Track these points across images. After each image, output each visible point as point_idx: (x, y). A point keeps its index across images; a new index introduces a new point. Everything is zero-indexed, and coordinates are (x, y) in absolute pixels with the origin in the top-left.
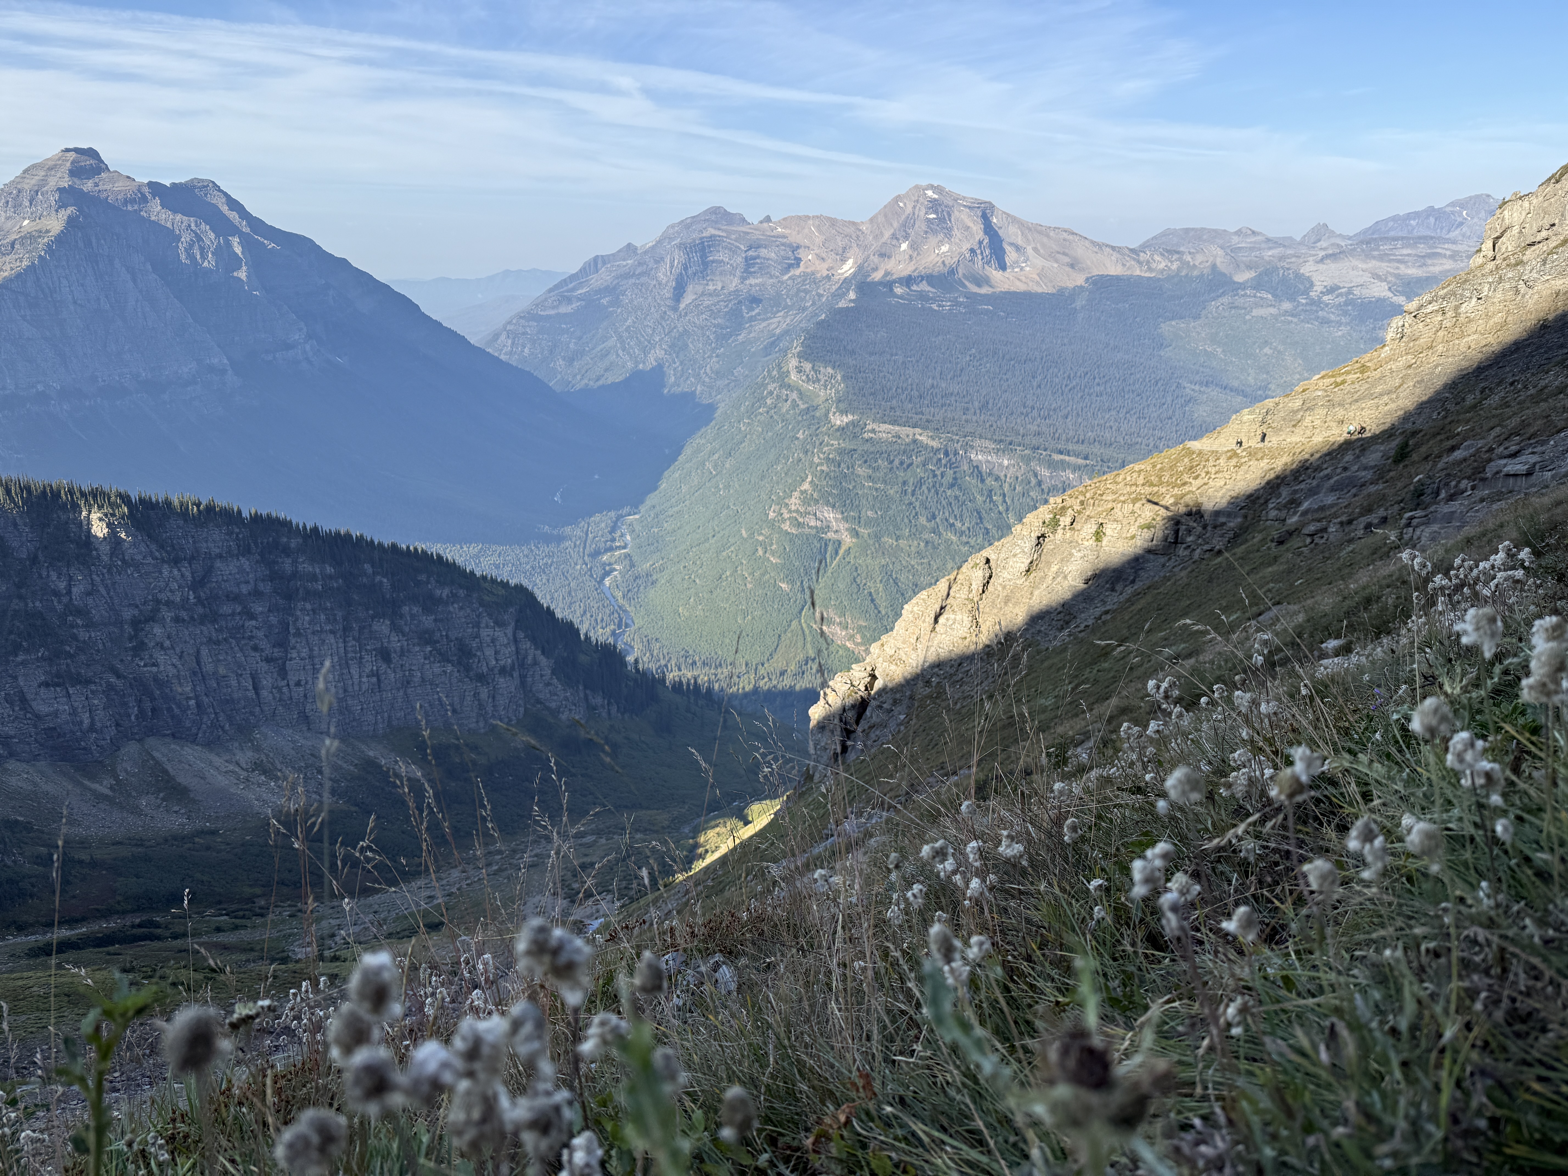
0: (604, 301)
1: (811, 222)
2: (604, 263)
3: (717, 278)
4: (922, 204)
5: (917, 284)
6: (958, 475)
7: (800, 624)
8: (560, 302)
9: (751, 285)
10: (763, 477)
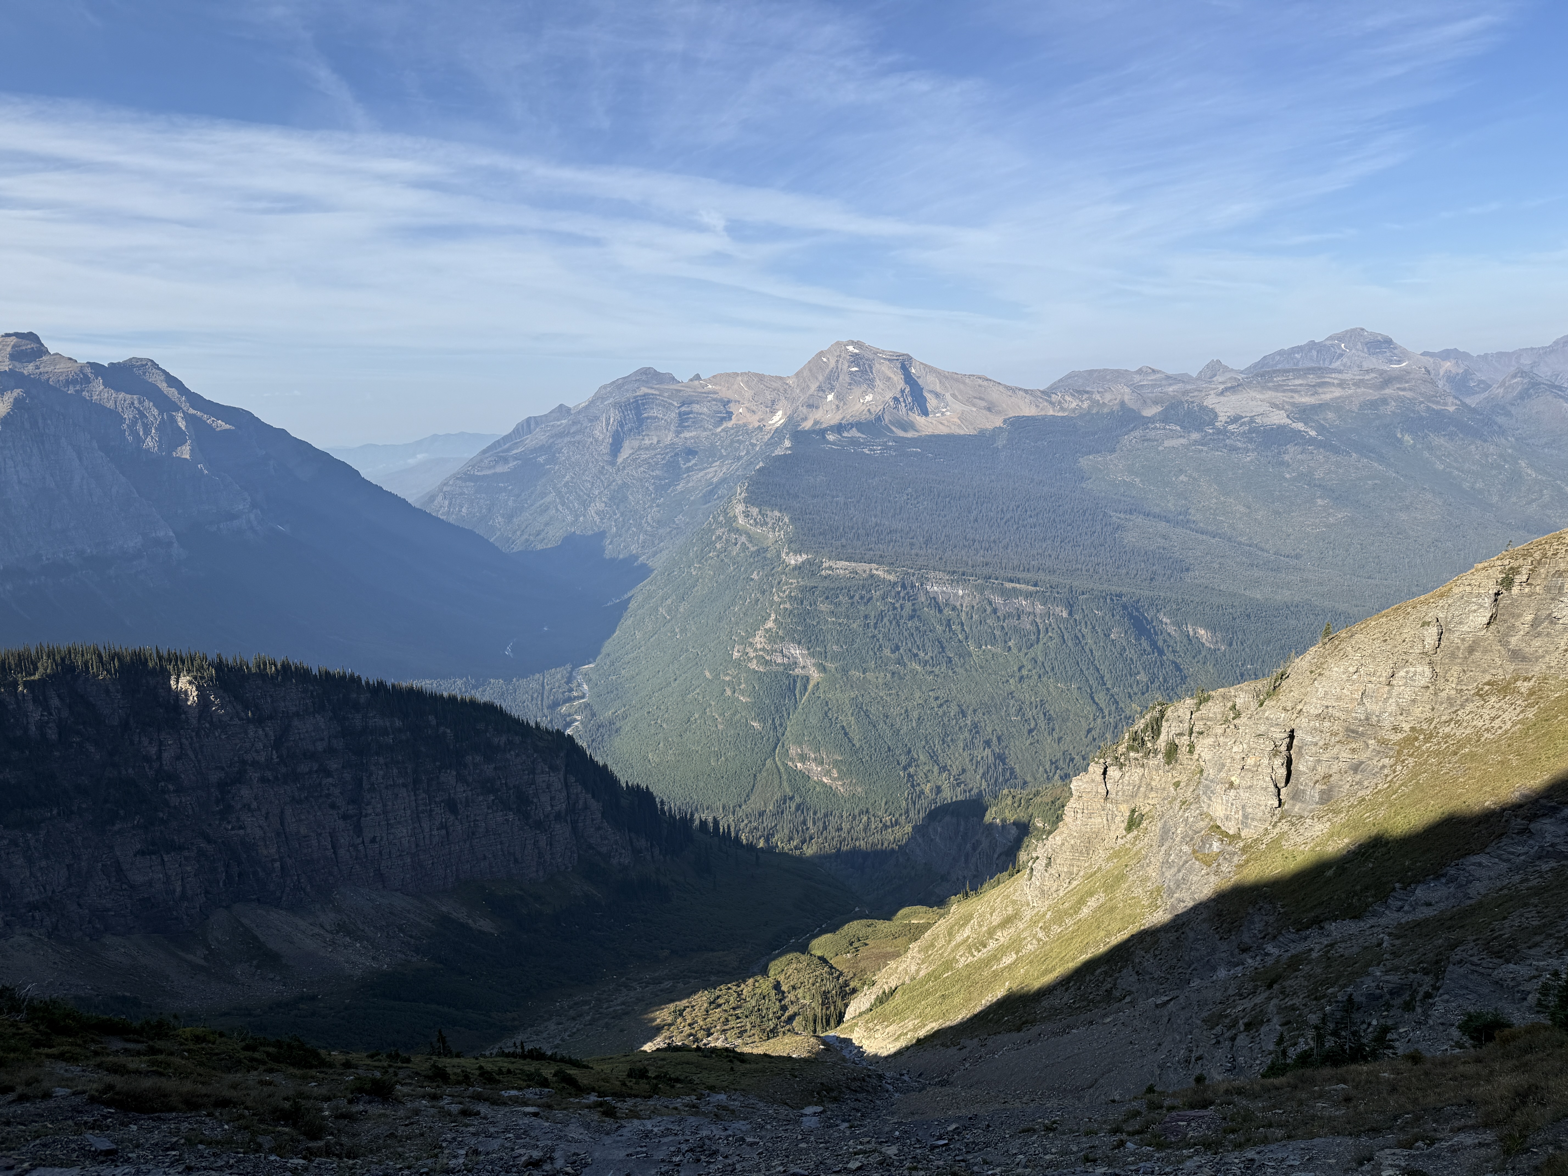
0: (541, 460)
1: (740, 378)
2: (537, 424)
3: (652, 433)
4: (844, 358)
5: (848, 431)
6: (917, 607)
7: (775, 763)
8: (497, 462)
9: (686, 439)
10: (720, 619)
